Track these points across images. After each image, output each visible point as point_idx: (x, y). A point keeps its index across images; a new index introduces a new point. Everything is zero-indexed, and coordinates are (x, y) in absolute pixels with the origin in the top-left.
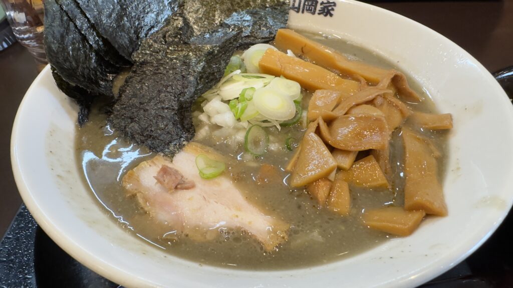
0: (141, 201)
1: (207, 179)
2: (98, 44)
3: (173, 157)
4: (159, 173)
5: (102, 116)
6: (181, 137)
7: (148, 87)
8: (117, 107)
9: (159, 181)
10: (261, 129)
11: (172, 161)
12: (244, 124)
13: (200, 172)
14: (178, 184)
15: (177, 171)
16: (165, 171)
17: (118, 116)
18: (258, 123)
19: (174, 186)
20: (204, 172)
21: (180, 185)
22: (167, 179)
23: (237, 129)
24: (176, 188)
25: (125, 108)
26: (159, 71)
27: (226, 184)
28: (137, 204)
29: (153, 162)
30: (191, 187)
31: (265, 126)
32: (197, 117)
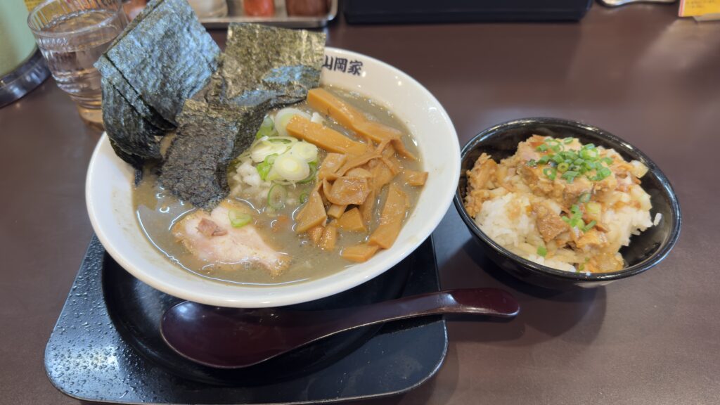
0: (186, 245)
1: (237, 227)
2: (146, 112)
3: (211, 211)
4: (200, 224)
5: (153, 176)
6: (218, 195)
7: (191, 148)
8: (165, 168)
9: (199, 231)
10: (281, 187)
11: (210, 215)
12: (268, 184)
13: (232, 223)
14: (215, 232)
15: (213, 222)
16: (204, 223)
17: (167, 177)
18: (279, 182)
19: (211, 234)
20: (234, 222)
21: (216, 232)
22: (206, 229)
23: (263, 188)
24: (213, 235)
25: (171, 169)
26: (201, 133)
27: (251, 231)
28: (184, 248)
29: (195, 216)
30: (224, 233)
31: (286, 185)
32: (231, 177)
